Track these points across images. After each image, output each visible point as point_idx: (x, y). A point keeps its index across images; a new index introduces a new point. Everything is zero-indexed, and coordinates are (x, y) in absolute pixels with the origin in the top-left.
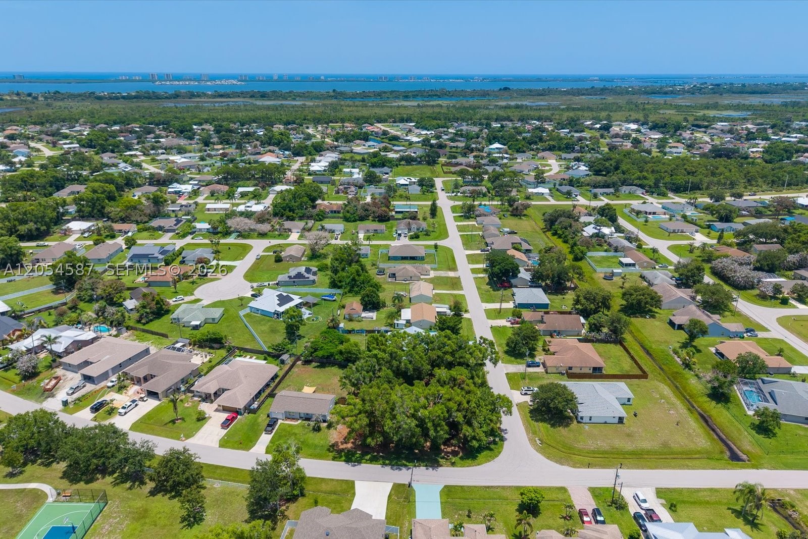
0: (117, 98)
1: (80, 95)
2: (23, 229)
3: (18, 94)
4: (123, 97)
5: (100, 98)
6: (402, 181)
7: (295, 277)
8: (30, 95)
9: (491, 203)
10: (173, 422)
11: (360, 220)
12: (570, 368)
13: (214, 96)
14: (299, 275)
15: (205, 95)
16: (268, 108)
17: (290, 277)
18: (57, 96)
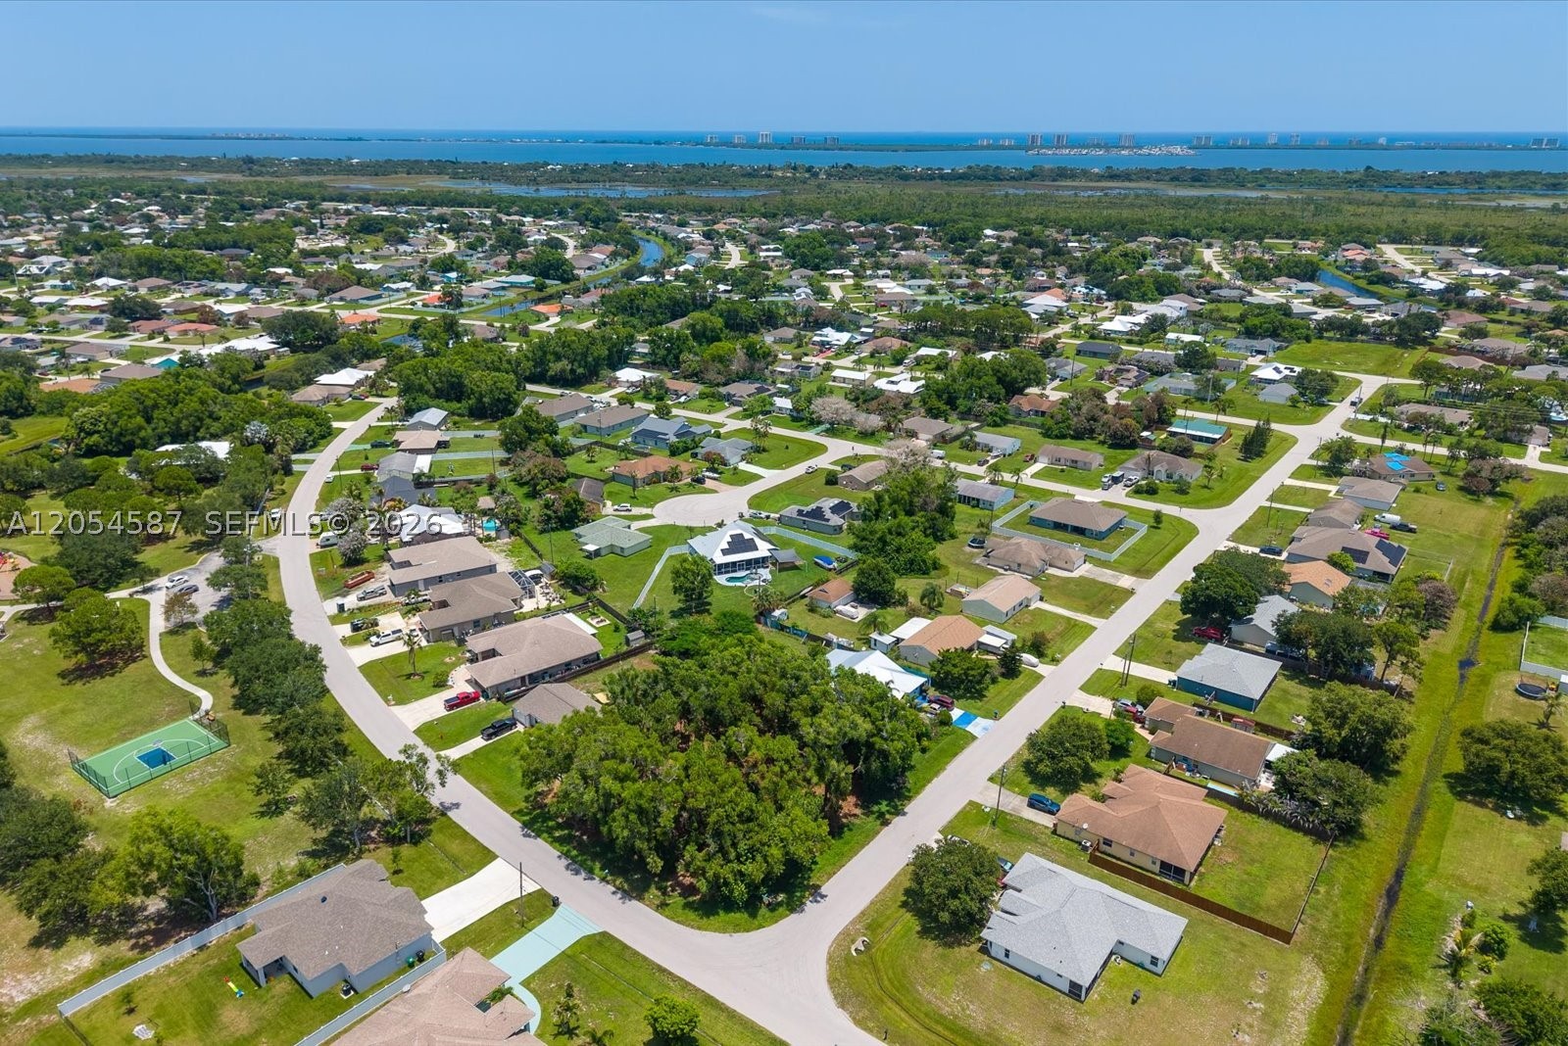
0: (932, 178)
1: (879, 172)
2: (556, 367)
3: (795, 168)
4: (942, 177)
5: (905, 178)
6: (1267, 373)
7: (808, 514)
8: (809, 170)
9: (1429, 449)
10: (409, 676)
11: (1073, 437)
12: (1108, 843)
13: (1100, 178)
14: (817, 513)
15: (1085, 174)
16: (1178, 203)
17: (800, 512)
18: (847, 172)
